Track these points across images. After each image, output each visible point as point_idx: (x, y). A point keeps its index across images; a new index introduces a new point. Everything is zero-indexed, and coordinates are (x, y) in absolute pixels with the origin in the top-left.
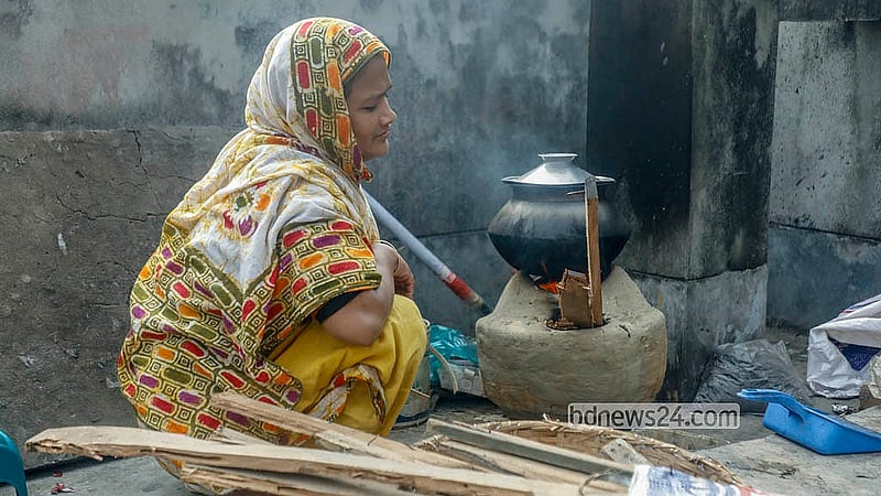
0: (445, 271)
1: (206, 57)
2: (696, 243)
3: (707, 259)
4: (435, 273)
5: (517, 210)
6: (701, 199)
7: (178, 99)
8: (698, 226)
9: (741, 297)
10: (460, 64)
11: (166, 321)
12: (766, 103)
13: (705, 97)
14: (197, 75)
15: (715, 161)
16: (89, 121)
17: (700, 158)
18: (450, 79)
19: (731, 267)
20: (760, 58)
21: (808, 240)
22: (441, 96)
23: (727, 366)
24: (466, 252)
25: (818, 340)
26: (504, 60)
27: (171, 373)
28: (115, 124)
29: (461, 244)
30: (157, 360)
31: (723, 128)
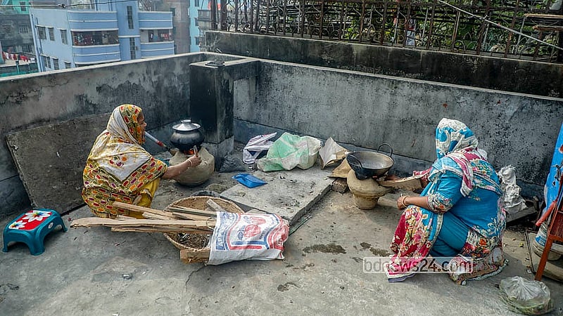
0: (156, 140)
1: (89, 96)
2: (219, 135)
3: (221, 138)
4: (154, 141)
5: (178, 135)
6: (219, 125)
7: (83, 108)
8: (219, 131)
9: (228, 144)
10: (155, 86)
11: (94, 185)
12: (232, 100)
13: (219, 102)
14: (87, 101)
15: (222, 116)
16: (60, 119)
17: (219, 116)
18: (153, 90)
19: (226, 138)
20: (230, 90)
21: (240, 122)
22: (151, 95)
23: (227, 162)
24: (160, 132)
25: (245, 152)
26: (166, 83)
27: (97, 197)
28: (66, 119)
29: (158, 130)
30: (93, 195)
31: (223, 108)
